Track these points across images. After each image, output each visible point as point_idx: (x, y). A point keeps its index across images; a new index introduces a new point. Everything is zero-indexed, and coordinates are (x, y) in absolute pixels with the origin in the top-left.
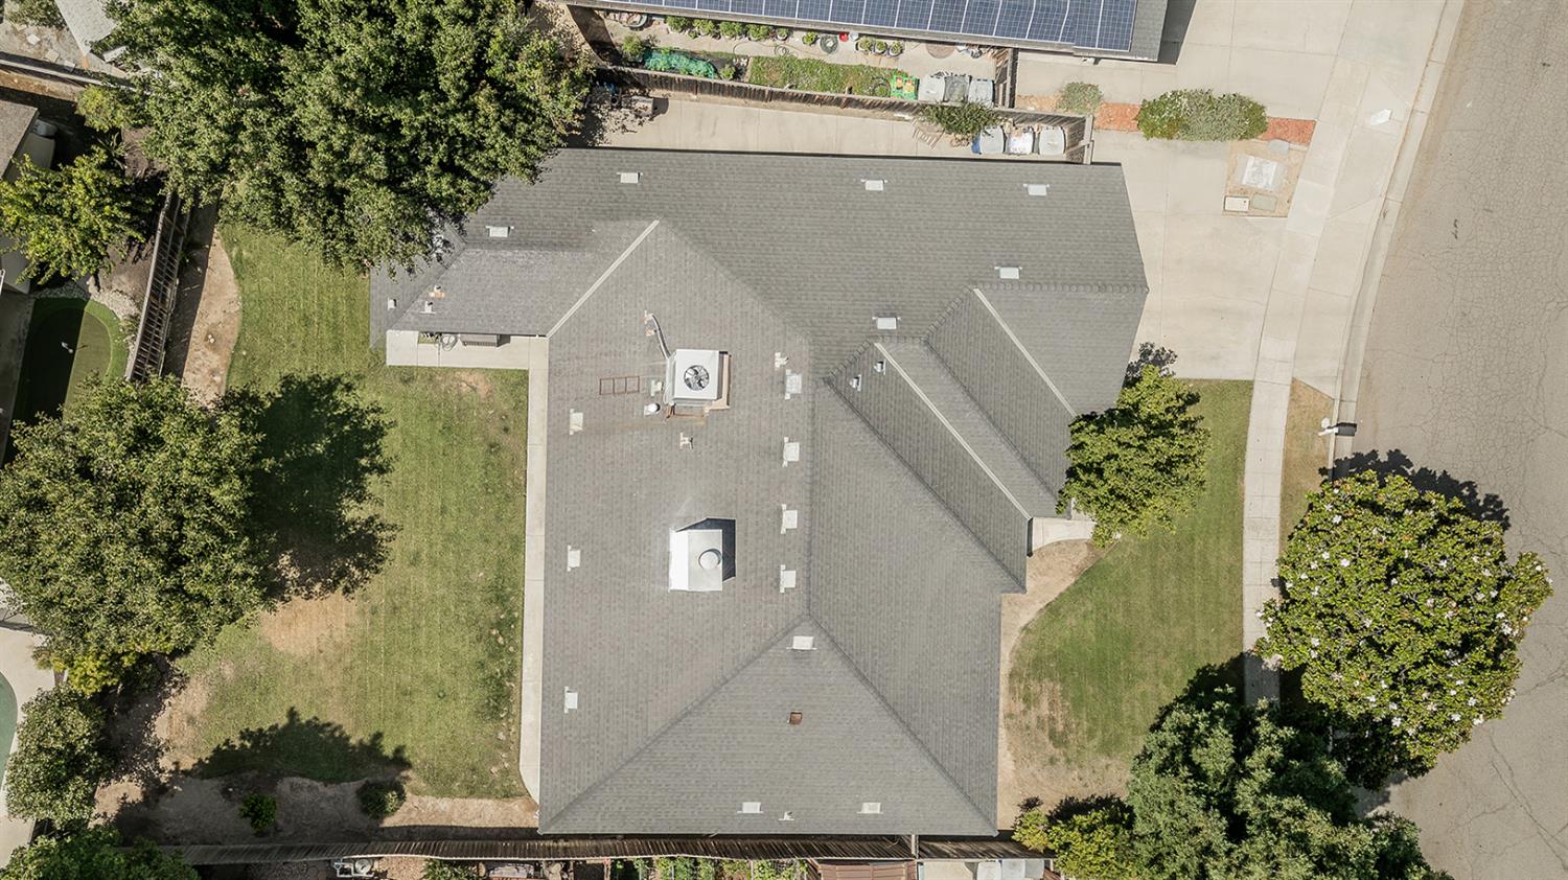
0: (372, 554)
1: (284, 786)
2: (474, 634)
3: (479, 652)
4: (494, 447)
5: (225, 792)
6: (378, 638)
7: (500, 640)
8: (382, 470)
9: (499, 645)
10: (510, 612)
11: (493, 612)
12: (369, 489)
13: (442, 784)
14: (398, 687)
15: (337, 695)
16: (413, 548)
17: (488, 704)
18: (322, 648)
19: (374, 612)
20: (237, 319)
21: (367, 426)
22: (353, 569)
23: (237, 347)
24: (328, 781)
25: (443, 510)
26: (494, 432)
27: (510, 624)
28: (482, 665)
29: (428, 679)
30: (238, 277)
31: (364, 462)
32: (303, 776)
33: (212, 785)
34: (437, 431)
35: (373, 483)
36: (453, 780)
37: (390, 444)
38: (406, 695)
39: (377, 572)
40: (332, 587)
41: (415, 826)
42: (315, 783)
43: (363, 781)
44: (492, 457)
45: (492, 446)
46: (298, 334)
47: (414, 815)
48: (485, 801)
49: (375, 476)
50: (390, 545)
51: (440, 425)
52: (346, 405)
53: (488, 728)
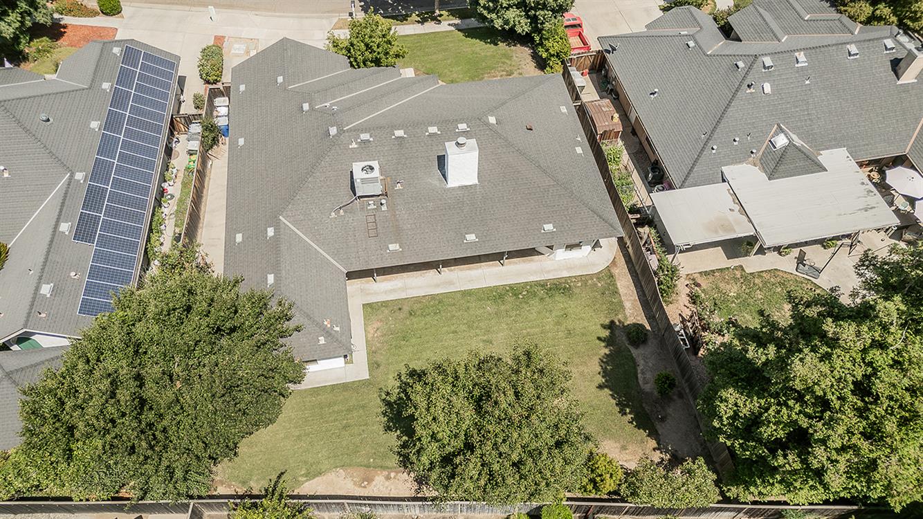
3: (534, 302)
4: (411, 314)
13: (616, 307)
14: (567, 338)
15: (581, 368)
16: (481, 344)
17: (563, 293)
20: (349, 470)
23: (368, 466)
24: (635, 365)
25: (455, 332)
26: (402, 316)
27: (514, 290)
28: (542, 299)
29: (558, 323)
34: (407, 343)
36: (612, 302)
38: (570, 333)
43: (629, 347)
44: (417, 314)
46: (356, 430)
48: (619, 286)
51: (403, 343)
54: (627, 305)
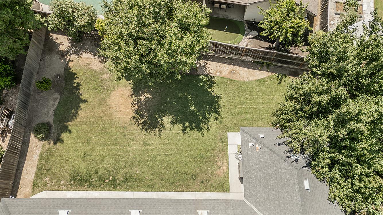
0: (149, 127)
1: (57, 96)
2: (111, 169)
3: (103, 171)
4: (194, 177)
5: (58, 75)
6: (113, 130)
7: (107, 181)
8: (184, 131)
9: (105, 180)
10: (119, 185)
11: (120, 177)
12: (176, 126)
13: (45, 157)
14: (91, 137)
15: (91, 114)
16: (151, 143)
17: (78, 176)
18: (111, 109)
19: (125, 128)
20: (241, 80)
21: (202, 125)
22: (143, 120)
23: (230, 80)
24: (55, 111)
25: (166, 155)
26: (201, 176)
27: (114, 185)
28: (96, 173)
29: (93, 150)
30: (258, 80)
31: (187, 124)
32: (59, 102)
33: (62, 71)
34: (200, 152)
35: (179, 127)
36: (46, 161)
37: (195, 134)
38: (87, 141)
39: (141, 129)
40: (136, 112)
41: (28, 145)
42: (55, 106)
43: (53, 124)
44: (190, 176)
45: (195, 176)
46: (237, 100)
47: (34, 145)
48: (34, 175)
49: (182, 128)
50: (153, 134)
51: (203, 153)
52: (210, 117)
53: (67, 176)
54: (36, 157)
